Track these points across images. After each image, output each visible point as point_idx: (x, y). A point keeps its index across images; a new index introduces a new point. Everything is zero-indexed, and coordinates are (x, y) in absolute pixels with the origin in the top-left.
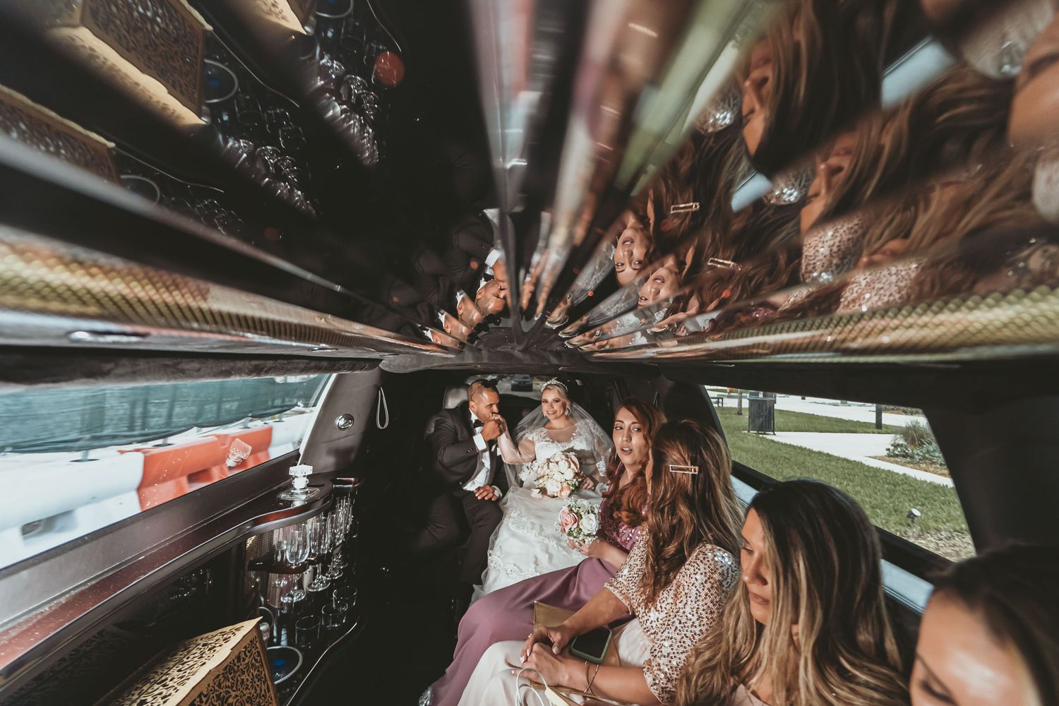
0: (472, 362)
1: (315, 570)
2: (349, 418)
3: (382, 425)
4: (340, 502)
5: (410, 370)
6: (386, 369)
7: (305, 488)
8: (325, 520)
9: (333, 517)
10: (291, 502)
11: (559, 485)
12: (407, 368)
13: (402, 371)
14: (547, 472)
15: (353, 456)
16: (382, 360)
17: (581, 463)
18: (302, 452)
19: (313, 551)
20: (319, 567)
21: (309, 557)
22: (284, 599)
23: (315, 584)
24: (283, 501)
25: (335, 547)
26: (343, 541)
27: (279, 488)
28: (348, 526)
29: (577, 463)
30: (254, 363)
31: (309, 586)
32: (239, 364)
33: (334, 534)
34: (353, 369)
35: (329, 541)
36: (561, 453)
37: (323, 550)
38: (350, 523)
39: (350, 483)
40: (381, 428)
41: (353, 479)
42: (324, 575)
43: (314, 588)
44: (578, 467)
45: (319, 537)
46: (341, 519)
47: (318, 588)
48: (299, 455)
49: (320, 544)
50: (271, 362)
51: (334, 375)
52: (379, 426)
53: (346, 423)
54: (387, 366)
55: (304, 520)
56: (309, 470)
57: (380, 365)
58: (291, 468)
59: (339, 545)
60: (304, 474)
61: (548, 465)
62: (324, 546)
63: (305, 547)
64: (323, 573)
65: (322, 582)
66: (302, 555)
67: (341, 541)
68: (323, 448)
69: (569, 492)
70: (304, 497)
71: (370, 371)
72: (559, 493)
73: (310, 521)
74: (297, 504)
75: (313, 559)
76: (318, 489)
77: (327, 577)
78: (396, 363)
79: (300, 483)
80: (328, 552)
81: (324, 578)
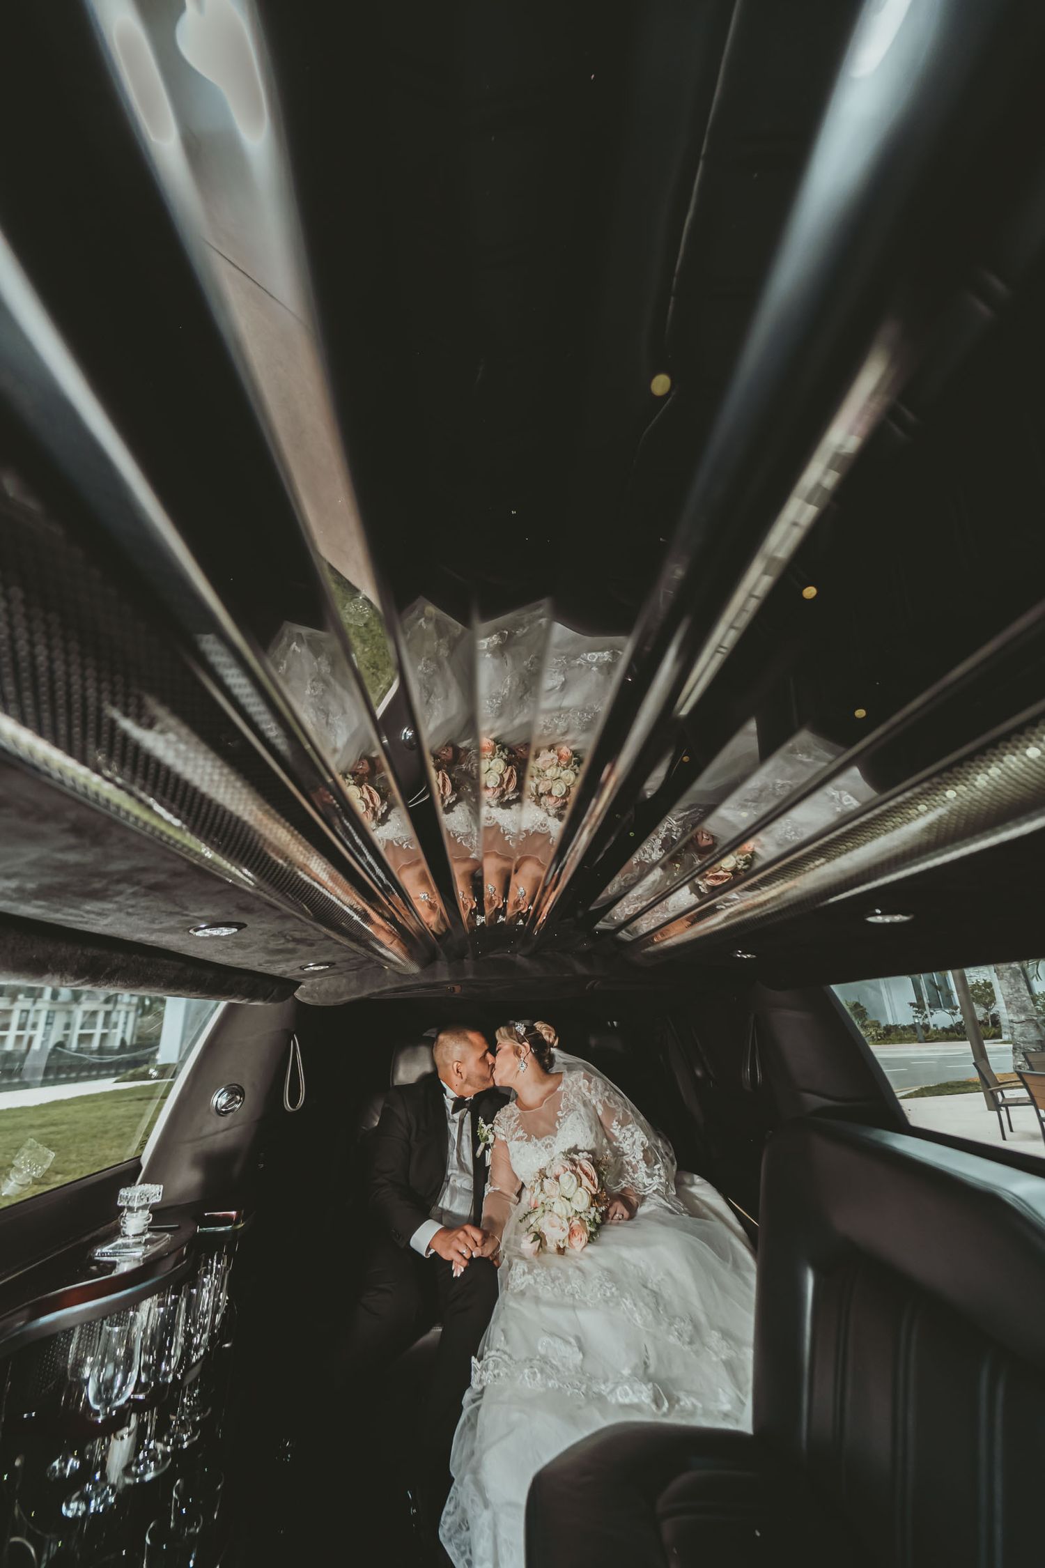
0: (447, 979)
1: (142, 1428)
2: (236, 1091)
3: (293, 1105)
4: (206, 1264)
5: (346, 998)
6: (306, 1000)
7: (143, 1234)
8: (175, 1302)
9: (191, 1294)
10: (114, 1265)
11: (566, 1225)
12: (341, 995)
13: (331, 1002)
14: (542, 1197)
15: (237, 1168)
16: (300, 984)
17: (600, 1174)
18: (145, 1161)
19: (143, 1379)
20: (150, 1417)
21: (134, 1393)
22: (68, 1508)
23: (138, 1465)
24: (97, 1263)
25: (190, 1366)
26: (206, 1351)
27: (92, 1238)
28: (218, 1317)
29: (594, 1174)
30: (91, 952)
31: (126, 1470)
32: (64, 951)
33: (189, 1337)
34: (252, 996)
35: (179, 1353)
36: (562, 1156)
37: (166, 1374)
38: (222, 1310)
39: (225, 1221)
40: (294, 1110)
41: (234, 1213)
42: (159, 1439)
43: (136, 1475)
44: (596, 1182)
45: (159, 1341)
46: (206, 1297)
47: (145, 1473)
48: (140, 1167)
49: (158, 1363)
50: (121, 956)
51: (223, 1004)
52: (288, 1106)
53: (230, 1101)
54: (308, 994)
55: (134, 1302)
56: (154, 1192)
57: (297, 994)
58: (123, 1192)
59: (197, 1361)
60: (144, 1202)
61: (542, 1185)
62: (168, 1363)
63: (128, 1369)
64: (158, 1437)
65: (154, 1459)
66: (120, 1388)
67: (202, 1352)
68: (186, 1153)
69: (585, 1236)
70: (139, 1253)
71: (279, 1005)
72: (567, 1240)
73: (146, 1305)
74: (124, 1267)
75: (141, 1397)
76: (168, 1235)
77: (167, 1444)
78: (323, 987)
79: (134, 1223)
80: (175, 1377)
81: (160, 1446)
